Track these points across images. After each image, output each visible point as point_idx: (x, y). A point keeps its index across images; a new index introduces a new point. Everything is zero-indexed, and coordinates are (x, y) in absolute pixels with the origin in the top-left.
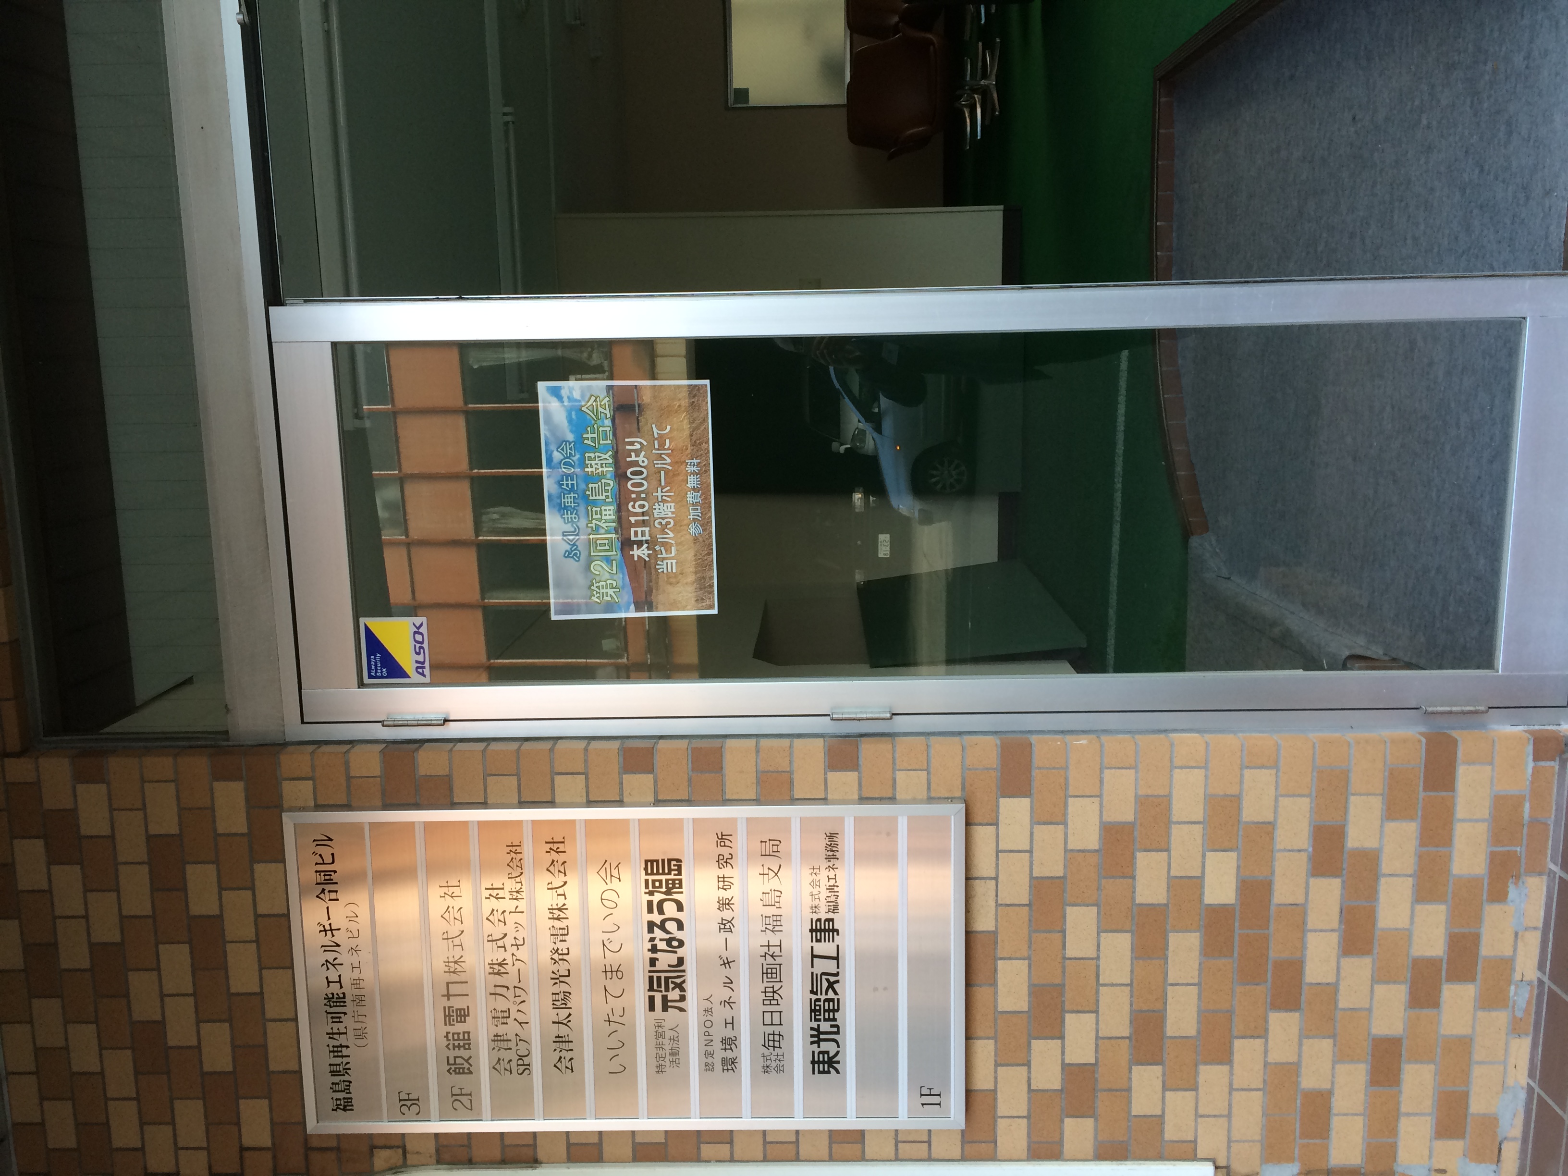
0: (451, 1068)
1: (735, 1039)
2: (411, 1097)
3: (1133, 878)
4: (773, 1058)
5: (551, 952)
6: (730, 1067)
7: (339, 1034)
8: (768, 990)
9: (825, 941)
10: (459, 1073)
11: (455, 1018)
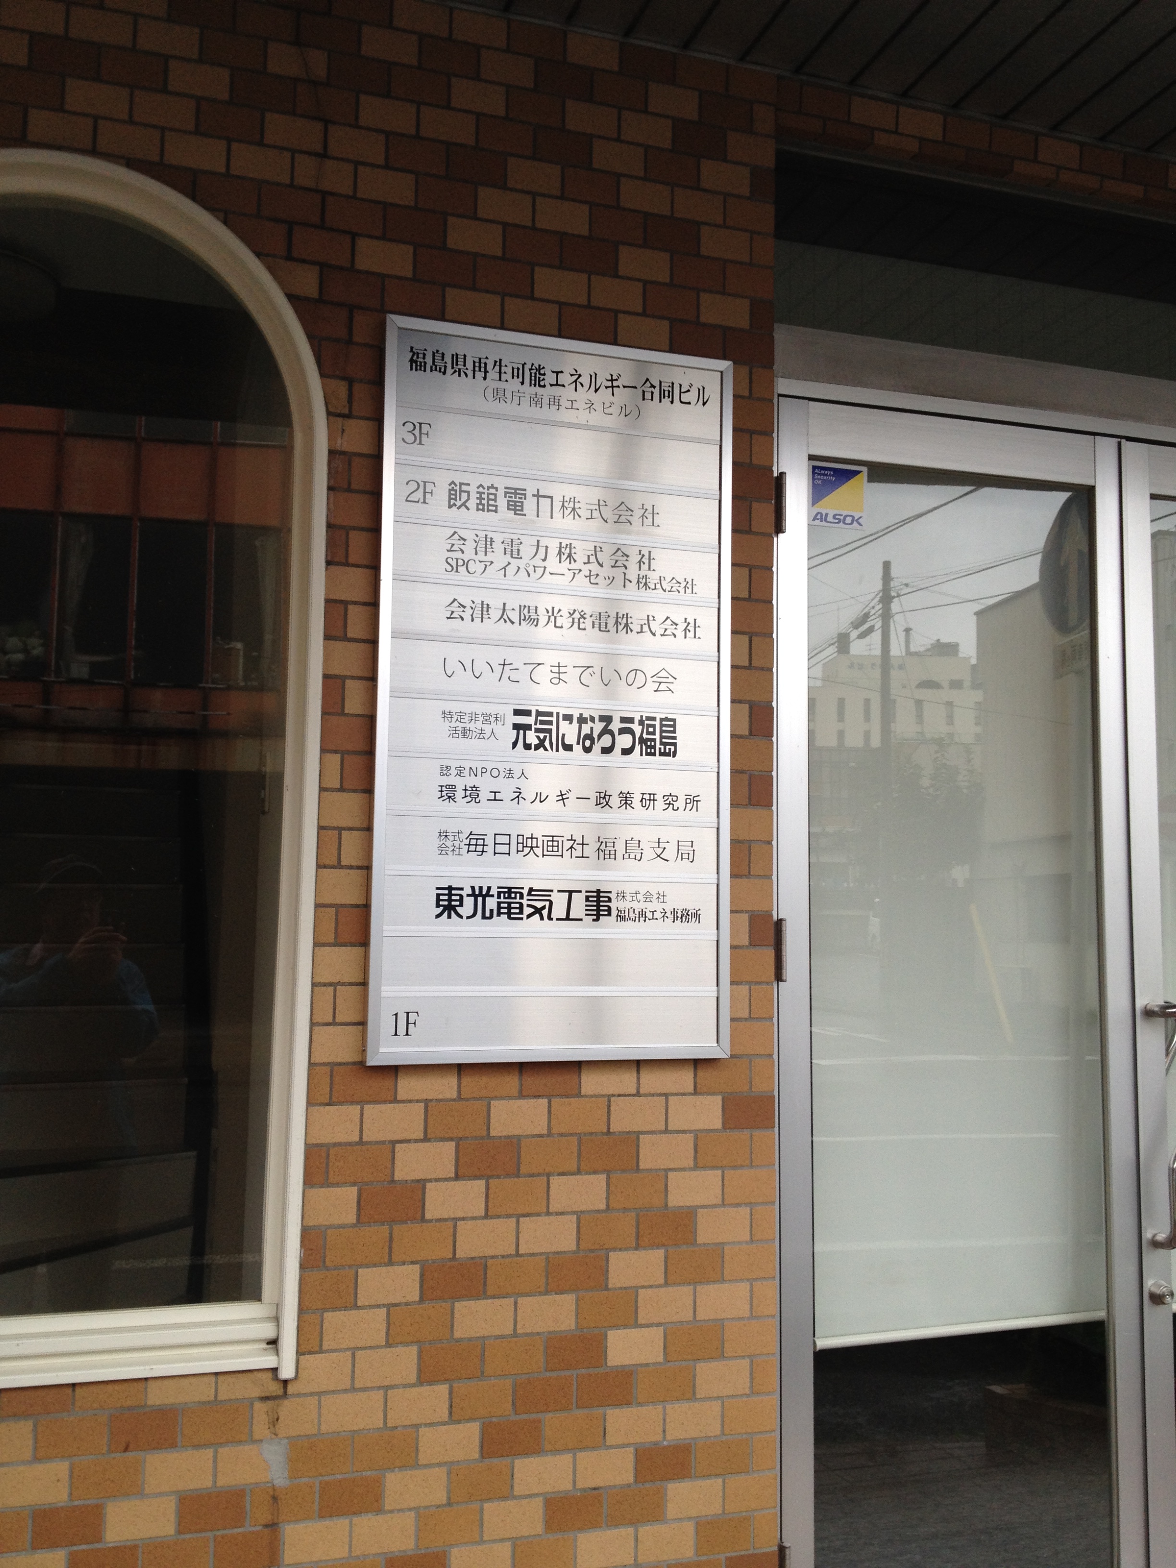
0: (456, 486)
1: (477, 801)
2: (424, 437)
3: (637, 1248)
4: (457, 843)
5: (582, 611)
6: (444, 794)
7: (500, 373)
8: (535, 840)
9: (587, 906)
10: (450, 494)
11: (513, 499)
